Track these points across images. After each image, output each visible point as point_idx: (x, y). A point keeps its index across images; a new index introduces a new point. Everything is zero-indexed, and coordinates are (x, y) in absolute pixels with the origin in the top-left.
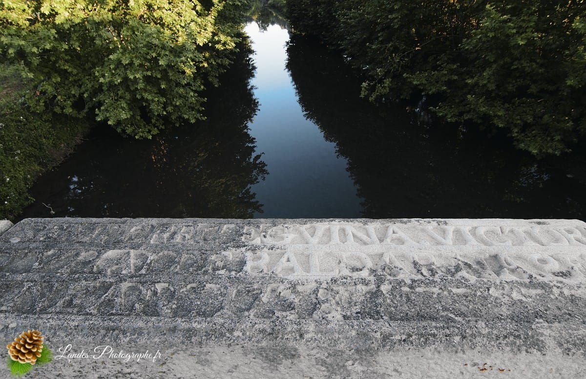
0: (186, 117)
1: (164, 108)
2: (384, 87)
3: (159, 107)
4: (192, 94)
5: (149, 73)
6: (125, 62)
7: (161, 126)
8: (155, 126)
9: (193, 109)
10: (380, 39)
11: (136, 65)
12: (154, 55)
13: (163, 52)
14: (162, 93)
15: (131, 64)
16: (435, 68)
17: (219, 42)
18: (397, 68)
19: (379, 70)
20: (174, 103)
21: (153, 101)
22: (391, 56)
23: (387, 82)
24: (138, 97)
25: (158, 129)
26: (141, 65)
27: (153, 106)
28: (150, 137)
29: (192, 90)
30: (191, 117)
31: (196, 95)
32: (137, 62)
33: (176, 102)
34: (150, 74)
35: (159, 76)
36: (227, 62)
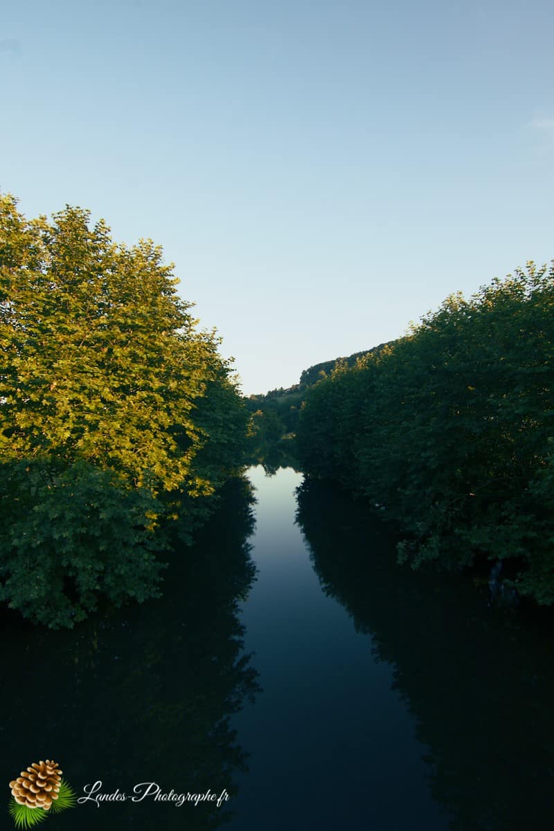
0: (132, 593)
1: (100, 580)
2: (432, 549)
3: (92, 579)
4: (146, 556)
5: (84, 530)
6: (54, 515)
7: (92, 608)
8: (83, 607)
9: (146, 580)
10: (415, 482)
11: (68, 519)
12: (95, 505)
13: (109, 502)
14: (101, 556)
15: (61, 518)
16: (501, 521)
17: (193, 487)
18: (445, 520)
19: (420, 524)
20: (116, 571)
21: (84, 569)
22: (434, 504)
23: (434, 541)
24: (64, 564)
25: (87, 612)
26: (73, 520)
27: (82, 578)
28: (71, 626)
29: (149, 551)
30: (139, 593)
31: (154, 557)
32: (69, 515)
33: (120, 570)
34: (85, 532)
35: (97, 534)
36: (205, 512)
